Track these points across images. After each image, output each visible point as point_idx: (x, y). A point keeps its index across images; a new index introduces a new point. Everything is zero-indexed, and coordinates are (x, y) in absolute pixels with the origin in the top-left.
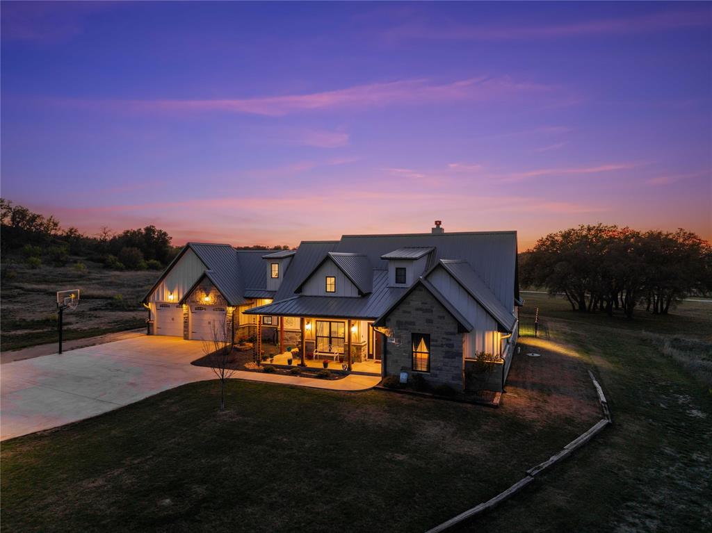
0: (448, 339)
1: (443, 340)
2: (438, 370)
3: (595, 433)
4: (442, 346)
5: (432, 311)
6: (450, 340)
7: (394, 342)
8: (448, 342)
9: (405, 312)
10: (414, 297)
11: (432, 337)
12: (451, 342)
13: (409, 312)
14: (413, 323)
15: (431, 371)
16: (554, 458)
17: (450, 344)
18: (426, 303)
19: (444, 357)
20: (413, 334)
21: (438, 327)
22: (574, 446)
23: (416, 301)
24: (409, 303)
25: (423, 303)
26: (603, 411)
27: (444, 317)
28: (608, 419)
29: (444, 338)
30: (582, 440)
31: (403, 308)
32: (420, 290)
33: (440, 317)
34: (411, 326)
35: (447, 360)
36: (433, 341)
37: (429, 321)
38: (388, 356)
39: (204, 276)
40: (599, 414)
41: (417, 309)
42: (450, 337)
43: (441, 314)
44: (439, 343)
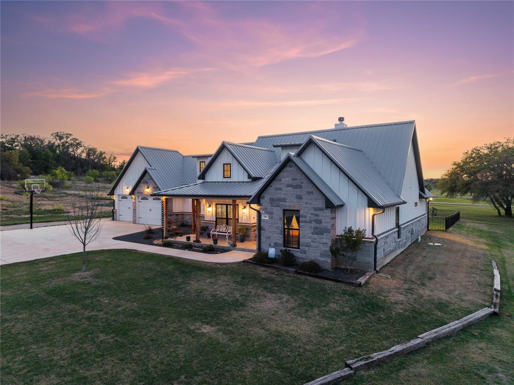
0: (316, 215)
1: (312, 216)
2: (307, 246)
3: (470, 322)
4: (310, 222)
5: (301, 187)
6: (318, 215)
7: (267, 218)
8: (316, 218)
9: (277, 189)
10: (285, 173)
11: (301, 213)
12: (320, 218)
13: (281, 189)
14: (284, 200)
15: (300, 247)
16: (397, 348)
17: (319, 220)
18: (296, 179)
19: (312, 233)
20: (284, 211)
21: (306, 203)
22: (433, 336)
23: (286, 177)
24: (281, 180)
25: (293, 179)
26: (493, 299)
27: (312, 193)
28: (495, 307)
29: (311, 214)
30: (448, 329)
31: (275, 184)
32: (291, 166)
33: (309, 193)
34: (282, 203)
35: (315, 236)
36: (302, 217)
37: (299, 197)
38: (262, 232)
39: (145, 172)
40: (486, 301)
41: (288, 186)
42: (319, 213)
43: (310, 190)
44: (308, 219)
